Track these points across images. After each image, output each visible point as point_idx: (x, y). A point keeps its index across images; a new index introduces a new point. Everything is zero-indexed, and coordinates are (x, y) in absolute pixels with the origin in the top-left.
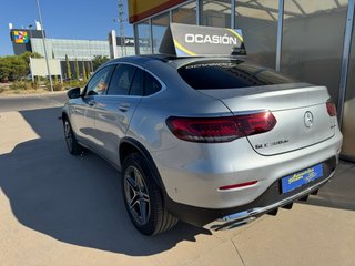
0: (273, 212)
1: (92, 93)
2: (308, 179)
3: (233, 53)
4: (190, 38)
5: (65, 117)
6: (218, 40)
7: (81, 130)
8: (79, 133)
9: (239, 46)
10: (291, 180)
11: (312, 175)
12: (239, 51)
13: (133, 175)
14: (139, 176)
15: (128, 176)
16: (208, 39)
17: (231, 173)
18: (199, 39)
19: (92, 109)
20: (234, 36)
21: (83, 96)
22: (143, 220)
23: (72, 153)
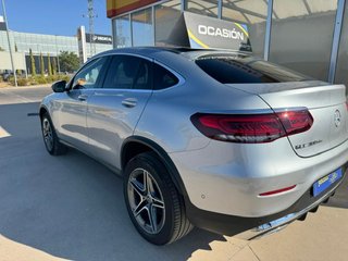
0: (303, 217)
1: (78, 87)
2: (332, 180)
3: (242, 49)
4: (203, 30)
5: (44, 113)
6: (227, 34)
7: (63, 127)
8: (61, 131)
9: (246, 42)
10: (320, 182)
12: (246, 47)
14: (149, 180)
15: (132, 179)
16: (218, 32)
18: (211, 31)
20: (241, 32)
21: (68, 90)
22: (153, 229)
23: (52, 153)
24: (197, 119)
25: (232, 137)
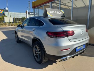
0: (73, 57)
4: (51, 12)
5: (16, 32)
6: (58, 13)
8: (19, 36)
9: (63, 14)
11: (83, 47)
13: (36, 47)
14: (38, 48)
15: (34, 48)
16: (55, 12)
17: (63, 46)
18: (53, 12)
19: (24, 30)
21: (21, 27)
22: (39, 60)
23: (17, 42)
24: (47, 33)
25: (54, 37)
